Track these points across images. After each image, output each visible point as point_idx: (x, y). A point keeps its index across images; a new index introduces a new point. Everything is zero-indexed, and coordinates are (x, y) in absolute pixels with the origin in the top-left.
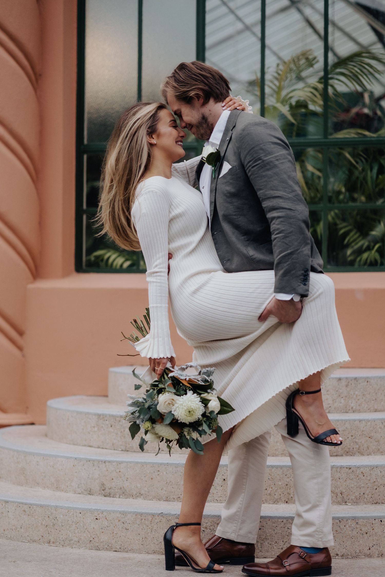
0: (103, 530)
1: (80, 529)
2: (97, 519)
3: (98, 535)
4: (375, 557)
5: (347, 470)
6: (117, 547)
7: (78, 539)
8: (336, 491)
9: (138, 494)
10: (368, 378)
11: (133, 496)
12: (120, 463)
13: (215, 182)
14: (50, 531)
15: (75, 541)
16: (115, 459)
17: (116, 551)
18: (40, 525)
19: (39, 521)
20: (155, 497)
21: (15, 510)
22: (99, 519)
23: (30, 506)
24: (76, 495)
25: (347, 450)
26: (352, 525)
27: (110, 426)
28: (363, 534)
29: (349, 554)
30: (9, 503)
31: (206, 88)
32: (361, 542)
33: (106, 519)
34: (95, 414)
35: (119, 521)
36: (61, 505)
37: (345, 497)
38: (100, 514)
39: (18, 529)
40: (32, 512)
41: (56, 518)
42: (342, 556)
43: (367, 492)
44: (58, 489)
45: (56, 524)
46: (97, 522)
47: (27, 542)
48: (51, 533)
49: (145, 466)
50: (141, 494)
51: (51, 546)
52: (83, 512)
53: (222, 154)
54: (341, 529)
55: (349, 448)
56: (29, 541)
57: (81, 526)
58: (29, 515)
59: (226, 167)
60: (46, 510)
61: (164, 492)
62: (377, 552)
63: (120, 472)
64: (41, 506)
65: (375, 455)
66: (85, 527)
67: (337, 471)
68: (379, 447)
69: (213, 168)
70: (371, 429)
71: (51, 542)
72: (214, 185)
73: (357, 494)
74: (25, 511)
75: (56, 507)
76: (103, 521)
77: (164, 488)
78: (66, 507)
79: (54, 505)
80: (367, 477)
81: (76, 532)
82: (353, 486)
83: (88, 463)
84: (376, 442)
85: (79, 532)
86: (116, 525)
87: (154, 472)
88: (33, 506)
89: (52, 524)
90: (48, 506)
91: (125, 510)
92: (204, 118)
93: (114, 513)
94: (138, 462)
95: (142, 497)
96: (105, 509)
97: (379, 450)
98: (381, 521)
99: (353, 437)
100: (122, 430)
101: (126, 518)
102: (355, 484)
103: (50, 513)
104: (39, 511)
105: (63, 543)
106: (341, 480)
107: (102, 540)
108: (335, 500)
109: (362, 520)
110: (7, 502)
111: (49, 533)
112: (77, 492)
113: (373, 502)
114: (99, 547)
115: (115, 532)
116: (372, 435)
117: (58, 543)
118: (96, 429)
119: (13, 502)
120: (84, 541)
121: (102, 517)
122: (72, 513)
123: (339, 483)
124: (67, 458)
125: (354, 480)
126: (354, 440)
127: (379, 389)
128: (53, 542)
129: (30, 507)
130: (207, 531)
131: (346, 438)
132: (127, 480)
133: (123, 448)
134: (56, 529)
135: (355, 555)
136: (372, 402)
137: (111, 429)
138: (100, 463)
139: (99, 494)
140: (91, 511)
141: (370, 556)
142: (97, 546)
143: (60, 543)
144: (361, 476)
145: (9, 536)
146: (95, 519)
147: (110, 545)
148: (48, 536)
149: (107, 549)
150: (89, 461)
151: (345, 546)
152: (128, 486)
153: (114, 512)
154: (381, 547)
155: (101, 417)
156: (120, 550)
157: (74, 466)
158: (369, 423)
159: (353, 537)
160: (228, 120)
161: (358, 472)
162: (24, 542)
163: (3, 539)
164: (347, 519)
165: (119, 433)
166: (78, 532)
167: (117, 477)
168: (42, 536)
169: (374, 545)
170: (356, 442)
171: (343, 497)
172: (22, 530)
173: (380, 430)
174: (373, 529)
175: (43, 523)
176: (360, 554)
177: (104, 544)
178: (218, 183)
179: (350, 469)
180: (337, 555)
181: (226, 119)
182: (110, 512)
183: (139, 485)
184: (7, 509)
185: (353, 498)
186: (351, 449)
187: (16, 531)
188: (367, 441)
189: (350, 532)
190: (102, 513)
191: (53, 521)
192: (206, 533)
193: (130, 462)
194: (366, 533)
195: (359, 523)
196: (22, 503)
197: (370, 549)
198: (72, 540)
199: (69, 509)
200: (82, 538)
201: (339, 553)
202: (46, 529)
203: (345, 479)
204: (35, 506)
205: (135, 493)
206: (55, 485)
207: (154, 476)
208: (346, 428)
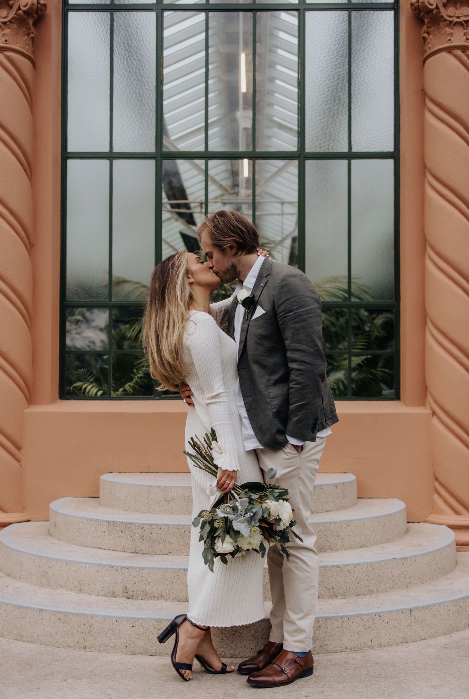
0: (139, 637)
1: (116, 635)
2: (133, 626)
3: (134, 641)
4: (376, 647)
5: (337, 568)
6: (153, 652)
7: (114, 645)
8: (329, 587)
9: (159, 597)
10: (322, 485)
11: (154, 598)
12: (143, 569)
13: (248, 323)
14: (85, 638)
15: (111, 647)
16: (138, 566)
17: (151, 655)
18: (75, 632)
19: (75, 628)
20: (175, 599)
21: (50, 617)
22: (135, 626)
23: (66, 614)
24: (100, 597)
25: (321, 547)
26: (358, 622)
27: (120, 531)
28: (366, 629)
29: (356, 647)
30: (44, 611)
31: (241, 241)
32: (365, 635)
33: (142, 626)
34: (106, 521)
35: (155, 628)
36: (97, 614)
37: (336, 591)
38: (136, 622)
39: (53, 636)
40: (67, 620)
41: (92, 626)
42: (351, 649)
43: (352, 586)
44: (81, 591)
45: (92, 631)
46: (133, 629)
47: (62, 647)
48: (87, 639)
49: (166, 572)
50: (162, 596)
51: (86, 651)
52: (118, 620)
53: (256, 299)
54: (349, 626)
55: (323, 546)
56: (64, 647)
57: (117, 633)
58: (64, 623)
59: (259, 312)
60: (82, 619)
61: (184, 594)
62: (377, 643)
63: (142, 577)
64: (76, 615)
65: (341, 550)
66: (121, 634)
67: (329, 570)
68: (344, 544)
69: (247, 310)
70: (338, 529)
71: (86, 648)
72: (246, 326)
73: (344, 588)
74: (60, 619)
75: (92, 616)
76: (138, 628)
77: (184, 591)
78: (101, 615)
79: (90, 613)
80: (352, 573)
81: (112, 638)
82: (341, 581)
83: (111, 568)
84: (342, 539)
85: (116, 638)
86: (151, 632)
87: (175, 576)
88: (68, 614)
89: (88, 632)
90: (84, 615)
91: (160, 618)
92: (234, 267)
93: (149, 621)
94: (159, 568)
95: (163, 598)
96: (141, 617)
97: (344, 546)
98: (380, 616)
99: (326, 537)
100: (132, 535)
101: (161, 625)
102: (343, 580)
103: (86, 621)
104: (75, 619)
105: (99, 648)
106: (332, 578)
107: (137, 646)
108: (328, 595)
109: (365, 616)
110: (41, 610)
111: (85, 640)
112: (100, 595)
113: (356, 594)
114: (135, 652)
115: (151, 638)
116: (339, 534)
117: (94, 649)
118: (107, 534)
119: (48, 611)
120: (120, 647)
121: (138, 624)
122: (108, 621)
123: (331, 580)
124: (91, 564)
125: (342, 577)
126: (326, 539)
127: (329, 494)
128: (89, 648)
129: (65, 616)
130: (237, 634)
131: (321, 538)
132: (149, 584)
133: (133, 550)
134: (92, 636)
135: (360, 647)
136: (325, 504)
137: (121, 534)
138: (123, 568)
139: (122, 596)
140: (127, 619)
141: (372, 647)
142: (133, 651)
143: (96, 649)
144: (347, 573)
145: (44, 642)
146: (131, 626)
147: (146, 650)
148: (84, 642)
149: (143, 654)
150: (113, 567)
151: (353, 640)
152: (150, 589)
153: (150, 619)
154: (380, 639)
155: (112, 524)
156: (155, 655)
157: (97, 571)
158: (337, 525)
159: (359, 632)
160: (261, 267)
161: (345, 570)
162: (59, 648)
163: (37, 644)
164: (354, 616)
165: (129, 538)
166: (114, 638)
167: (140, 582)
168: (78, 642)
169: (375, 637)
170: (328, 540)
171: (334, 592)
172: (57, 637)
173: (344, 530)
174: (374, 624)
175: (79, 630)
176: (364, 646)
177: (140, 649)
178: (250, 324)
179: (339, 567)
180: (347, 648)
181: (260, 266)
182: (145, 620)
183: (160, 589)
184: (42, 617)
185: (342, 592)
186: (325, 546)
187: (50, 637)
188: (335, 539)
189: (356, 628)
190: (138, 620)
191: (89, 628)
192: (236, 636)
193: (152, 568)
194: (369, 628)
195: (363, 620)
196: (57, 612)
197: (372, 641)
198: (108, 646)
199: (105, 618)
200: (118, 644)
201: (348, 647)
202: (82, 636)
203: (335, 576)
204: (70, 615)
205: (156, 595)
206: (78, 588)
207: (174, 580)
208: (321, 529)
